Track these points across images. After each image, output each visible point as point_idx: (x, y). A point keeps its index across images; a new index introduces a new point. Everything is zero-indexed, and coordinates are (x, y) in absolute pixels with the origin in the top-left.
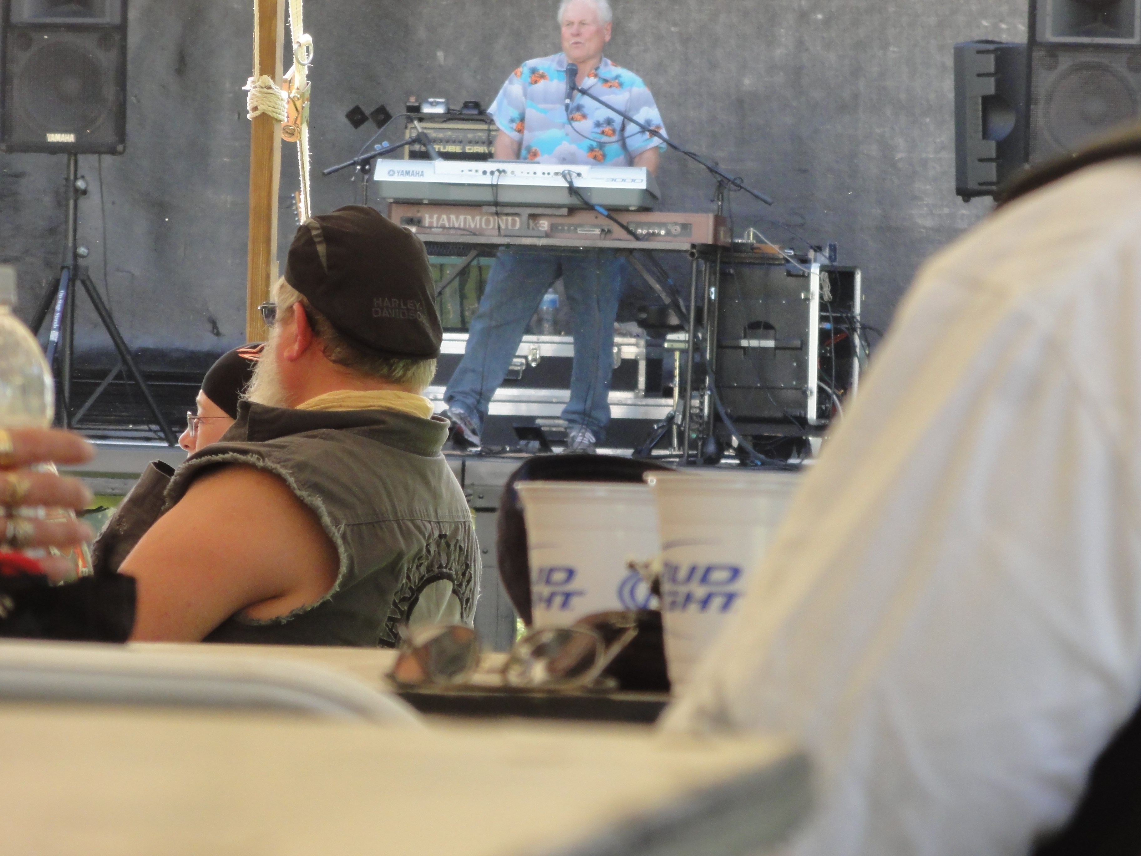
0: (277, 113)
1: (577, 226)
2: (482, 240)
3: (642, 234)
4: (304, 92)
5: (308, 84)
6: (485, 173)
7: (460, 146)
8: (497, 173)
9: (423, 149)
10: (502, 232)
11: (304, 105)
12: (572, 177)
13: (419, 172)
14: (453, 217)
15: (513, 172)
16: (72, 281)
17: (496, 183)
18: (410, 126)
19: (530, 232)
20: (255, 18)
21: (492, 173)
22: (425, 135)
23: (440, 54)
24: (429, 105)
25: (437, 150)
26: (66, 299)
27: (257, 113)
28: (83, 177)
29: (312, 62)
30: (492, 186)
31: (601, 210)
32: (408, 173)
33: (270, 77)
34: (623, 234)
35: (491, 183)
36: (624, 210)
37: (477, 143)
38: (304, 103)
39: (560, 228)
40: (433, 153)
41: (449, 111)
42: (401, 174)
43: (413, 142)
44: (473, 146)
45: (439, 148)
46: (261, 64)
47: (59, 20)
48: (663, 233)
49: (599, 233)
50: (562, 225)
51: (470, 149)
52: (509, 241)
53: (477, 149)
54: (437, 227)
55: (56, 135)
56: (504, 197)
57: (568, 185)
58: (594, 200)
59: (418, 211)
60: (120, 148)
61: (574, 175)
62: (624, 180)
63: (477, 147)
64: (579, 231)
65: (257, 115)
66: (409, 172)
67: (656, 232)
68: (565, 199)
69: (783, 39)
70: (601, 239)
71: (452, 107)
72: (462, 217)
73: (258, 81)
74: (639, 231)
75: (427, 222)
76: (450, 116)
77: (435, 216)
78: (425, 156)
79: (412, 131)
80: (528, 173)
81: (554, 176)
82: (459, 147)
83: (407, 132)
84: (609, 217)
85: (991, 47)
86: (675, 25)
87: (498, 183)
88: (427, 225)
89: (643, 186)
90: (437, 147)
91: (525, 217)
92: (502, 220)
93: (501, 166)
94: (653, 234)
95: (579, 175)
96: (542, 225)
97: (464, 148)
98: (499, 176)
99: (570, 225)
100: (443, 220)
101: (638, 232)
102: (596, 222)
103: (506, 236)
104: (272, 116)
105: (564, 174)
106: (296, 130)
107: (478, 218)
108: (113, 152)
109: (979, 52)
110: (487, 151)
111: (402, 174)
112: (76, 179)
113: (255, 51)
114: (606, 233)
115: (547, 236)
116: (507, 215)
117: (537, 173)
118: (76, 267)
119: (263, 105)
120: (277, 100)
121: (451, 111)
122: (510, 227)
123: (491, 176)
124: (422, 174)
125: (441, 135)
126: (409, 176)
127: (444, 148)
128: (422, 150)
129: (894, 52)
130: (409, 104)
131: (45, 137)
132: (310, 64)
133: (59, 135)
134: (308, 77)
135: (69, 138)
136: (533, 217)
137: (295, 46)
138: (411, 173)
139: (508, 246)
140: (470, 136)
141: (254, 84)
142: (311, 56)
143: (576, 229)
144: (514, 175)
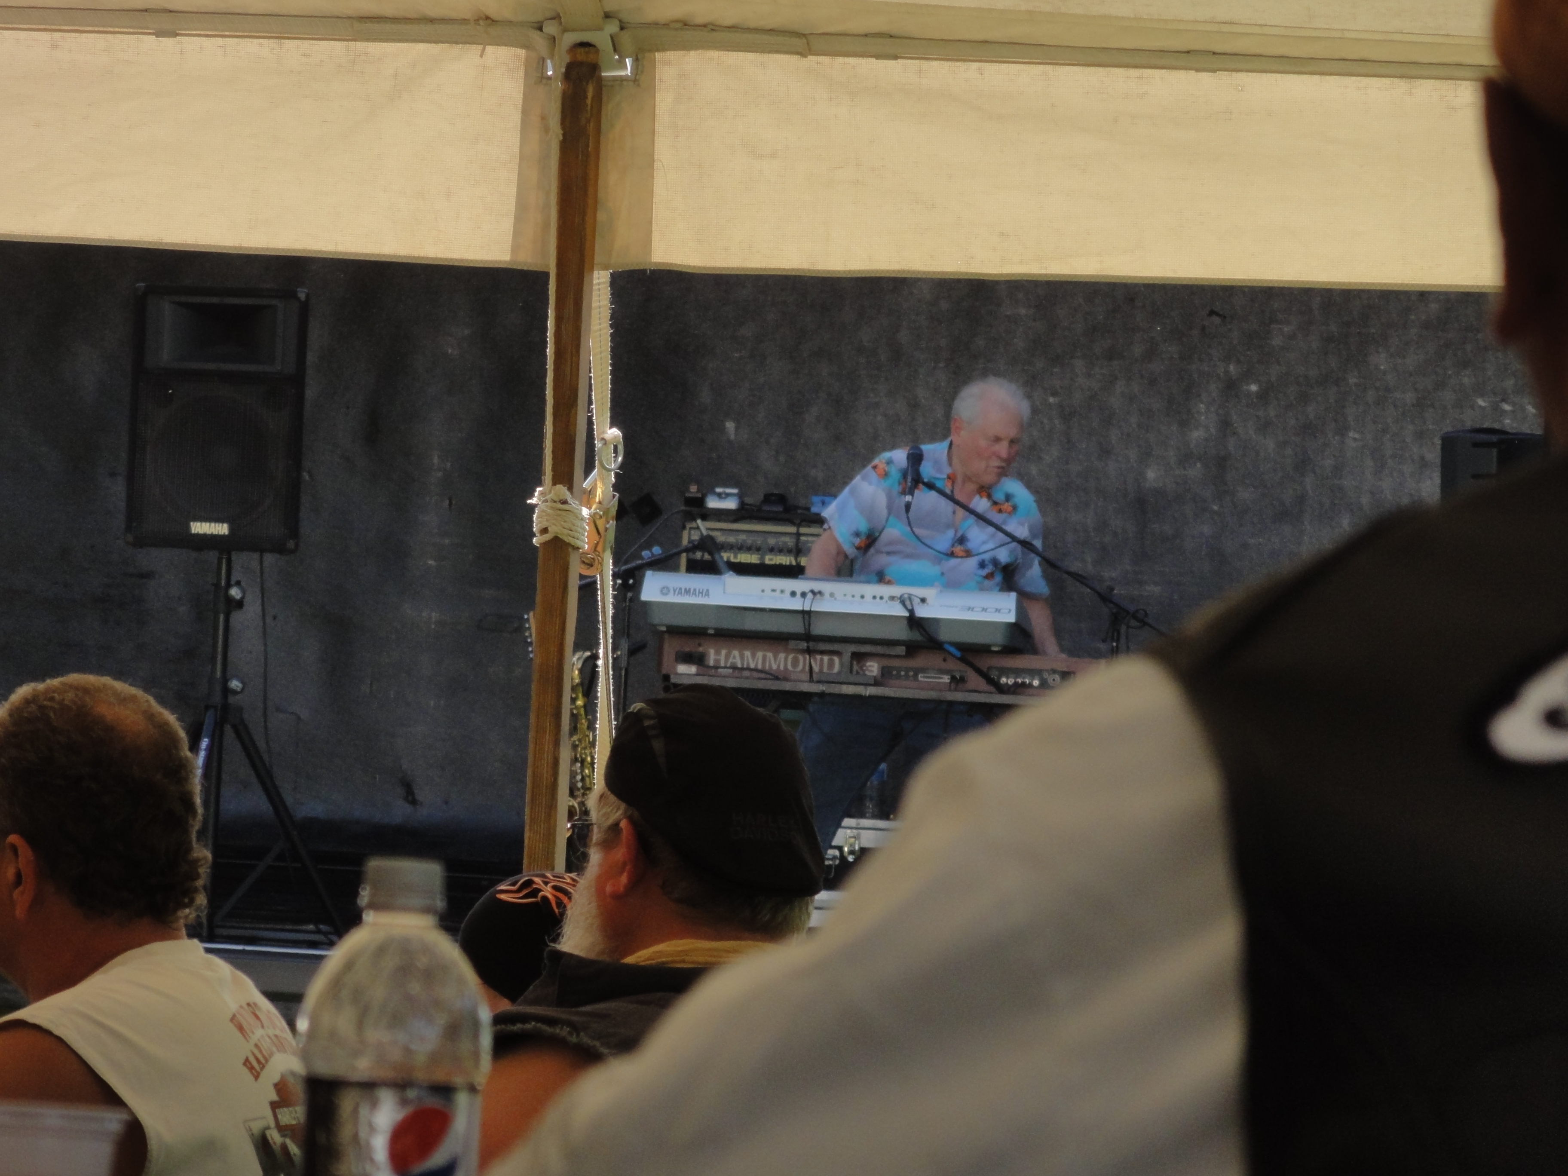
0: (574, 538)
1: (917, 671)
2: (787, 686)
3: (1007, 684)
4: (609, 508)
5: (614, 496)
6: (793, 594)
7: (758, 554)
8: (810, 596)
9: (707, 557)
10: (815, 677)
11: (608, 526)
12: (914, 603)
13: (703, 590)
14: (748, 653)
15: (832, 595)
16: (219, 726)
17: (808, 609)
18: (688, 525)
19: (852, 679)
20: (548, 406)
21: (804, 595)
22: (711, 538)
23: (730, 426)
24: (716, 498)
25: (725, 559)
26: (210, 750)
27: (547, 537)
28: (238, 583)
29: (620, 468)
30: (803, 612)
31: (952, 649)
32: (687, 591)
33: (566, 487)
34: (981, 684)
35: (801, 609)
36: (983, 650)
37: (781, 551)
38: (608, 522)
39: (894, 673)
40: (722, 565)
41: (742, 505)
42: (678, 593)
43: (694, 547)
44: (776, 555)
45: (728, 558)
46: (554, 469)
47: (211, 366)
48: (1036, 683)
49: (948, 681)
50: (899, 669)
51: (771, 559)
52: (824, 689)
53: (780, 559)
54: (725, 667)
55: (204, 524)
56: (819, 629)
57: (907, 614)
58: (944, 635)
59: (700, 645)
60: (291, 544)
61: (916, 601)
62: (984, 610)
63: (781, 557)
64: (921, 677)
65: (547, 539)
66: (690, 589)
67: (1026, 682)
68: (902, 633)
69: (1203, 418)
70: (950, 690)
71: (748, 500)
72: (760, 654)
73: (550, 492)
74: (1004, 680)
75: (712, 658)
76: (743, 514)
77: (724, 652)
78: (709, 568)
79: (693, 532)
80: (853, 596)
81: (888, 601)
82: (757, 556)
83: (685, 534)
84: (963, 660)
85: (1494, 438)
86: (1054, 394)
87: (812, 609)
88: (711, 663)
89: (1011, 618)
90: (725, 556)
91: (847, 657)
92: (815, 660)
93: (817, 586)
94: (1023, 684)
95: (923, 600)
96: (870, 668)
97: (762, 558)
98: (813, 599)
99: (907, 670)
100: (734, 657)
101: (1002, 682)
102: (944, 666)
103: (819, 682)
104: (568, 541)
105: (902, 599)
106: (597, 560)
107: (782, 656)
108: (280, 549)
109: (1476, 445)
110: (794, 563)
111: (680, 593)
112: (229, 585)
113: (546, 451)
114: (958, 681)
115: (877, 683)
116: (822, 653)
117: (865, 596)
118: (225, 707)
119: (556, 525)
120: (575, 520)
121: (746, 507)
122: (825, 670)
123: (803, 599)
124: (707, 594)
125: (731, 539)
126: (689, 595)
127: (735, 557)
128: (704, 559)
129: (1355, 439)
130: (687, 495)
131: (188, 528)
132: (618, 470)
133: (208, 524)
134: (616, 487)
135: (221, 529)
136: (858, 657)
137: (598, 444)
138: (692, 591)
139: (822, 695)
140: (772, 541)
141: (544, 497)
142: (620, 459)
143: (916, 676)
144: (833, 599)
